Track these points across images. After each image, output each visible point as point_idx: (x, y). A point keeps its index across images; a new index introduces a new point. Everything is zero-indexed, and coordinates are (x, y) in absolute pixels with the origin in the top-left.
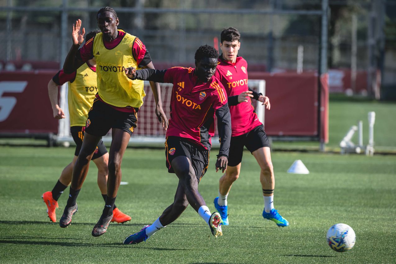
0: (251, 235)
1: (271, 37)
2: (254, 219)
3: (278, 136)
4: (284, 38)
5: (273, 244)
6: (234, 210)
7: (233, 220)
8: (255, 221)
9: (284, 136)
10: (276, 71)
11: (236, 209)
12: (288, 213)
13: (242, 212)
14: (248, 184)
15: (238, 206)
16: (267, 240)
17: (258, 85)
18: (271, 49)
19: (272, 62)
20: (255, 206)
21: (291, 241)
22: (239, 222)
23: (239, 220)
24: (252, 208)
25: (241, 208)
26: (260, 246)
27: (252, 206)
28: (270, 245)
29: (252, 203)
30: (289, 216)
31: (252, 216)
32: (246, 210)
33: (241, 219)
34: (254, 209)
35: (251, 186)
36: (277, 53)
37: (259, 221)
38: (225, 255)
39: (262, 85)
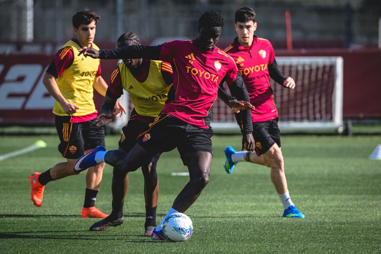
0: (330, 228)
1: (348, 9)
2: (334, 210)
3: (358, 119)
4: (362, 10)
5: (355, 237)
6: (311, 201)
7: (310, 212)
8: (335, 213)
9: (365, 118)
10: (355, 47)
11: (314, 200)
12: (371, 203)
13: (320, 203)
14: (326, 171)
15: (316, 197)
16: (348, 234)
17: (335, 63)
18: (349, 23)
19: (350, 37)
20: (334, 196)
21: (375, 234)
22: (317, 214)
23: (317, 212)
24: (331, 198)
25: (318, 199)
26: (340, 241)
27: (330, 197)
28: (351, 239)
29: (331, 193)
30: (372, 207)
31: (331, 207)
32: (324, 200)
33: (320, 211)
34: (333, 200)
35: (329, 175)
36: (356, 27)
37: (338, 213)
38: (302, 251)
39: (339, 62)
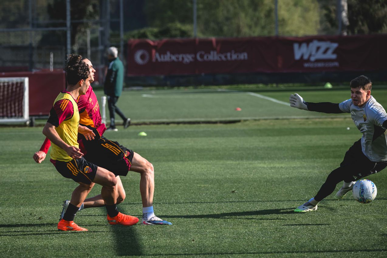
0: (24, 185)
1: (30, 47)
2: (26, 174)
3: (39, 116)
4: (39, 47)
5: (40, 190)
6: (11, 168)
7: (11, 175)
8: (27, 175)
9: (42, 115)
10: (34, 71)
11: (13, 167)
12: (49, 169)
13: (16, 170)
14: (20, 149)
15: (14, 165)
16: (36, 188)
17: (24, 80)
18: (31, 56)
19: (32, 65)
20: (25, 165)
21: (52, 188)
22: (15, 177)
23: (15, 175)
24: (23, 166)
25: (15, 167)
26: (30, 193)
27: (23, 165)
28: (37, 191)
29: (23, 163)
30: (49, 171)
31: (24, 172)
32: (19, 168)
33: (16, 174)
34: (25, 167)
35: (22, 151)
36: (35, 58)
37: (29, 175)
38: (7, 200)
39: (26, 80)
